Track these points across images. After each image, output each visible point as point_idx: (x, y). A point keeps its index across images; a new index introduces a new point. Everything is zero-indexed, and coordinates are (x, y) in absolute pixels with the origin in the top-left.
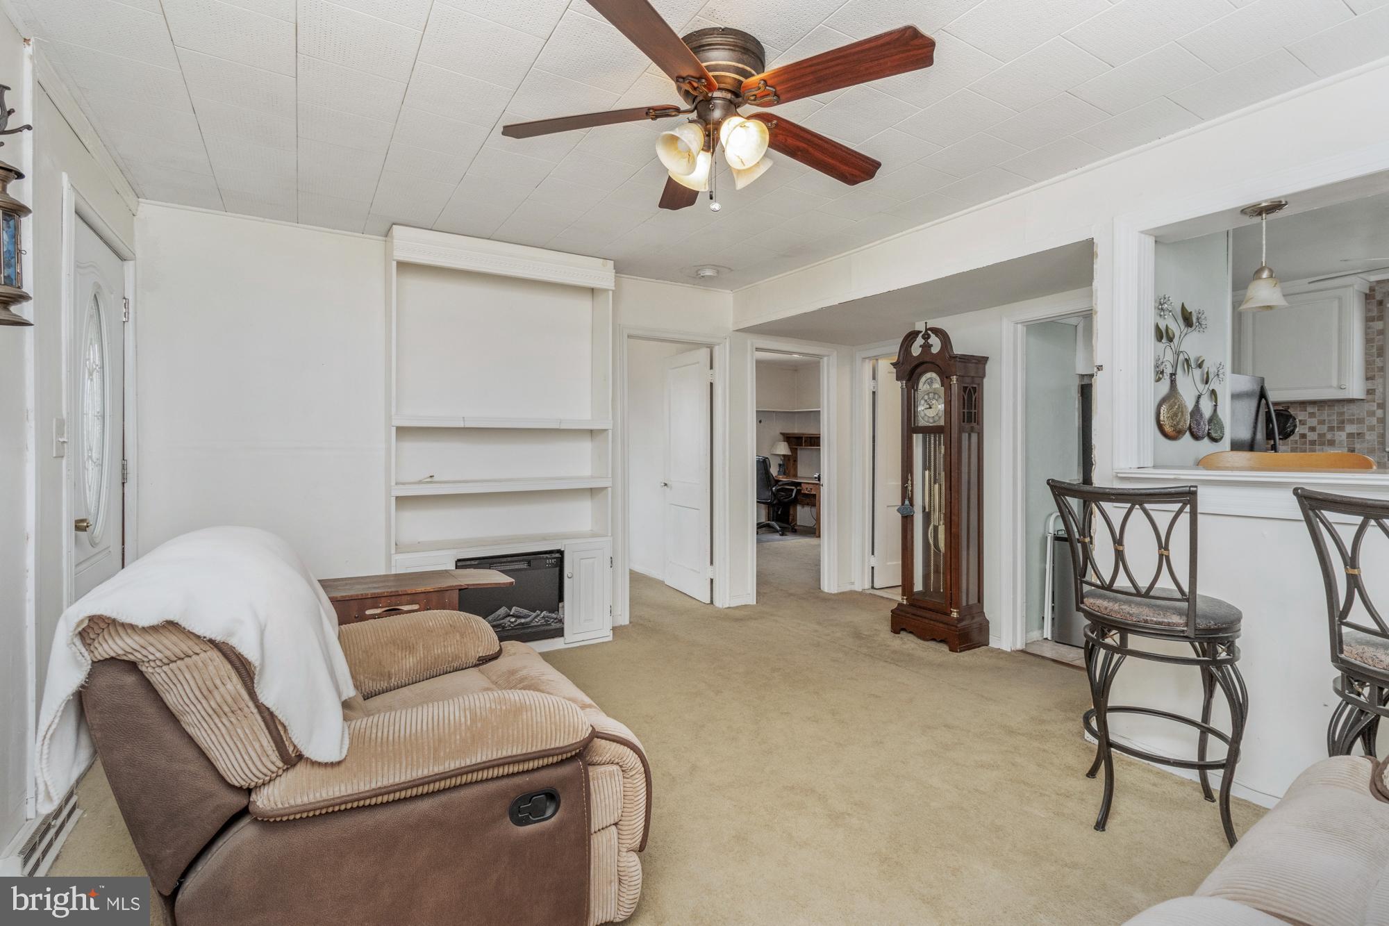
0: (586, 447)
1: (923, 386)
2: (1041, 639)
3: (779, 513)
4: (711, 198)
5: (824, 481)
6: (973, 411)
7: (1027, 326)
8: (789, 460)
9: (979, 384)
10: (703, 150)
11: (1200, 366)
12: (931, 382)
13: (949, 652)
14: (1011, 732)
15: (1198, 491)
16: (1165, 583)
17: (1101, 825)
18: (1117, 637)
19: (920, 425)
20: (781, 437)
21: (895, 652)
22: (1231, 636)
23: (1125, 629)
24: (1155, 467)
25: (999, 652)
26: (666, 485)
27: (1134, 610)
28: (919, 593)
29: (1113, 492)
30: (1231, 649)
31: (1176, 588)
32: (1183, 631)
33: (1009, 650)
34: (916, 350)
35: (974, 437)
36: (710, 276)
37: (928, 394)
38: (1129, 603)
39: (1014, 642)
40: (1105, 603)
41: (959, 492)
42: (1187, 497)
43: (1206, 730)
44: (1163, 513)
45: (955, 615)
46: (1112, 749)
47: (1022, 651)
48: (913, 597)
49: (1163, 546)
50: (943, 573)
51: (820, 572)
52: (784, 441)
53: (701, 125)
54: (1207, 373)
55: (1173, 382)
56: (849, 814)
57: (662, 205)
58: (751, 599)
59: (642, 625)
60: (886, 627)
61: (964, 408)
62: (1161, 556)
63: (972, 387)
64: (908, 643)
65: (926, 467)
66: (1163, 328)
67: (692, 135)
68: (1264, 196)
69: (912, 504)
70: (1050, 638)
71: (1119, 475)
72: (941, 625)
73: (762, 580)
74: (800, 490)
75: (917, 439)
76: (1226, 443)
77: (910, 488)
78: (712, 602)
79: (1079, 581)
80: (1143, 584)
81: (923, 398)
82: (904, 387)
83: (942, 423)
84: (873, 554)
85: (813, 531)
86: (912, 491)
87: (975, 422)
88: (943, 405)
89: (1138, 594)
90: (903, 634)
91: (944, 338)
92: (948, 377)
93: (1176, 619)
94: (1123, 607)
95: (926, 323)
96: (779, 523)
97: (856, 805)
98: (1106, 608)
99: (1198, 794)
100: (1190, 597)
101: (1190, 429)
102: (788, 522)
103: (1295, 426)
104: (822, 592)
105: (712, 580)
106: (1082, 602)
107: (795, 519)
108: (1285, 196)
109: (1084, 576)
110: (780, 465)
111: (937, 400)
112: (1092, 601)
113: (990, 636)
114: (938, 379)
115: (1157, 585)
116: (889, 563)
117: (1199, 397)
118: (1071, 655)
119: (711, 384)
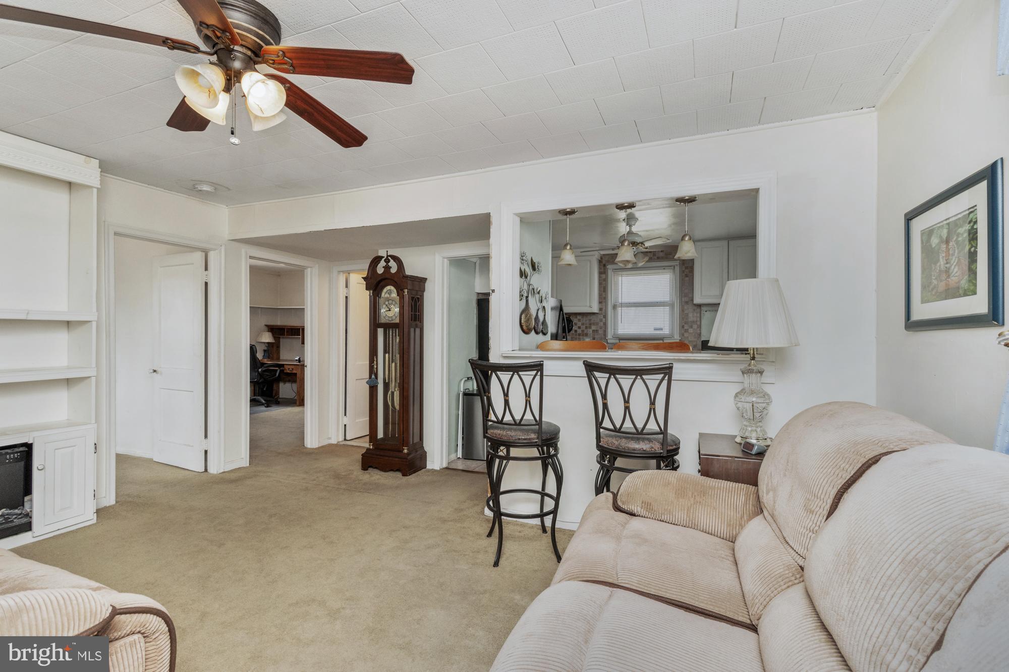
0: (62, 338)
1: (384, 294)
2: (456, 458)
3: (265, 389)
4: (232, 133)
5: (308, 362)
6: (417, 313)
7: (450, 260)
8: (273, 347)
9: (421, 296)
10: (223, 91)
11: (539, 293)
12: (390, 292)
13: (402, 477)
14: (444, 521)
15: (544, 364)
16: (528, 416)
17: (496, 564)
18: (505, 451)
19: (382, 322)
20: (266, 329)
21: (365, 484)
22: (555, 442)
23: (509, 445)
24: (520, 350)
25: (433, 471)
26: (155, 371)
27: (513, 434)
28: (381, 439)
29: (504, 365)
30: (556, 449)
31: (533, 418)
32: (536, 442)
33: (439, 469)
34: (380, 270)
35: (418, 331)
36: (207, 191)
37: (388, 301)
38: (510, 430)
39: (442, 464)
40: (499, 432)
41: (408, 368)
42: (538, 367)
43: (543, 494)
44: (527, 376)
45: (406, 451)
46: (503, 517)
47: (447, 468)
48: (378, 443)
49: (528, 395)
50: (398, 424)
51: (304, 433)
52: (268, 331)
53: (223, 69)
54: (542, 297)
55: (527, 301)
56: (343, 608)
57: (170, 123)
58: (245, 462)
59: (130, 502)
60: (358, 466)
61: (412, 312)
62: (526, 401)
63: (417, 298)
64: (376, 476)
65: (386, 351)
66: (523, 270)
67: (215, 76)
68: (568, 206)
69: (376, 378)
70: (461, 457)
71: (504, 355)
72: (397, 459)
73: (255, 445)
74: (283, 370)
75: (380, 331)
76: (549, 336)
77: (375, 367)
78: (206, 470)
79: (485, 420)
80: (518, 417)
81: (384, 304)
82: (372, 295)
83: (397, 321)
84: (345, 415)
85: (299, 401)
86: (377, 368)
87: (418, 321)
88: (398, 309)
89: (516, 424)
90: (370, 469)
91: (399, 262)
92: (402, 290)
93: (533, 436)
94: (508, 433)
95: (387, 251)
96: (265, 398)
97: (347, 600)
98: (499, 434)
99: (540, 531)
100: (539, 423)
101: (534, 328)
102: (271, 396)
103: (573, 326)
104: (306, 448)
105: (206, 452)
106: (487, 433)
107: (277, 393)
108: (577, 208)
109: (488, 417)
110: (265, 351)
111: (394, 305)
112: (492, 431)
113: (427, 462)
114: (395, 290)
115: (525, 418)
116: (357, 421)
117: (538, 310)
118: (473, 466)
119: (206, 284)
